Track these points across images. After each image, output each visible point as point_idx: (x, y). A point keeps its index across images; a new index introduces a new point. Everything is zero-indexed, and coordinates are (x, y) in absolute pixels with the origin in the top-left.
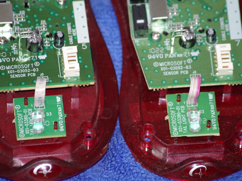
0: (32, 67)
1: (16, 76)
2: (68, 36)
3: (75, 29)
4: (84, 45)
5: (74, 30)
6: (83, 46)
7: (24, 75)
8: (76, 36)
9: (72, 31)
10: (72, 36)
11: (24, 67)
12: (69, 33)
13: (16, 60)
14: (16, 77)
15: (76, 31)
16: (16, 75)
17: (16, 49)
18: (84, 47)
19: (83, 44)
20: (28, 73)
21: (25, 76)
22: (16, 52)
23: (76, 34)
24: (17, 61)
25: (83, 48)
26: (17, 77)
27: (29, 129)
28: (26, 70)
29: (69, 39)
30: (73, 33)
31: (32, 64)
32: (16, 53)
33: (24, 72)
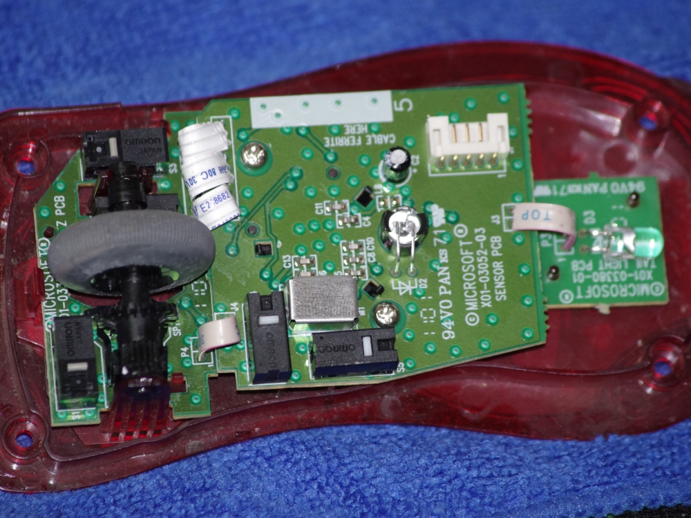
0: (470, 243)
1: (500, 285)
2: (369, 146)
3: (345, 126)
4: (398, 106)
5: (348, 129)
6: (401, 109)
7: (498, 266)
8: (370, 125)
9: (350, 135)
10: (367, 136)
11: (472, 266)
12: (357, 142)
13: (445, 285)
14: (504, 287)
15: (352, 125)
16: (497, 287)
17: (409, 282)
18: (406, 105)
19: (396, 109)
20: (489, 256)
21: (501, 262)
22: (419, 284)
23: (364, 124)
24: (451, 283)
25: (410, 109)
26: (503, 283)
27: (639, 270)
28: (480, 260)
29: (377, 145)
30: (359, 132)
31: (461, 243)
32: (423, 283)
33: (486, 264)
